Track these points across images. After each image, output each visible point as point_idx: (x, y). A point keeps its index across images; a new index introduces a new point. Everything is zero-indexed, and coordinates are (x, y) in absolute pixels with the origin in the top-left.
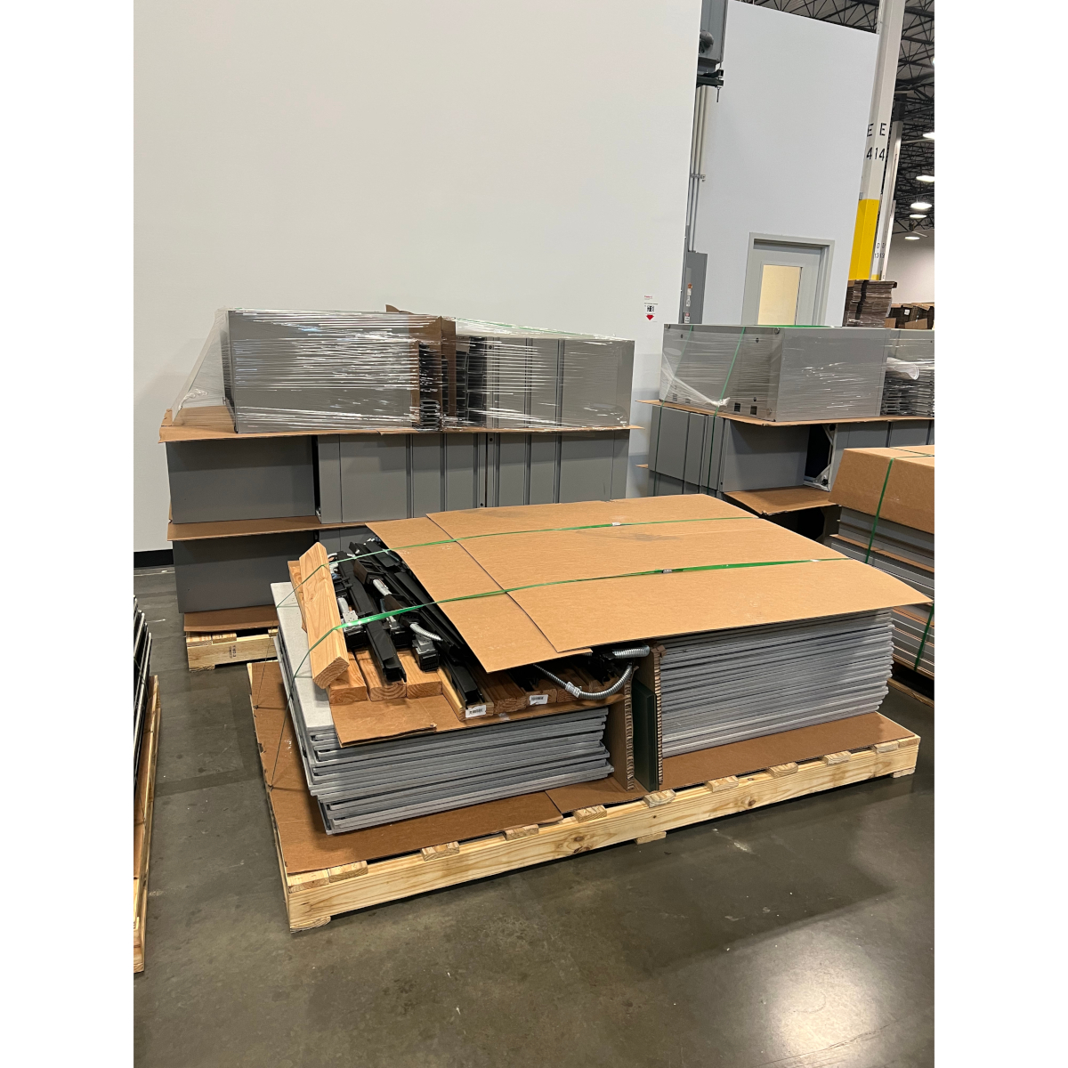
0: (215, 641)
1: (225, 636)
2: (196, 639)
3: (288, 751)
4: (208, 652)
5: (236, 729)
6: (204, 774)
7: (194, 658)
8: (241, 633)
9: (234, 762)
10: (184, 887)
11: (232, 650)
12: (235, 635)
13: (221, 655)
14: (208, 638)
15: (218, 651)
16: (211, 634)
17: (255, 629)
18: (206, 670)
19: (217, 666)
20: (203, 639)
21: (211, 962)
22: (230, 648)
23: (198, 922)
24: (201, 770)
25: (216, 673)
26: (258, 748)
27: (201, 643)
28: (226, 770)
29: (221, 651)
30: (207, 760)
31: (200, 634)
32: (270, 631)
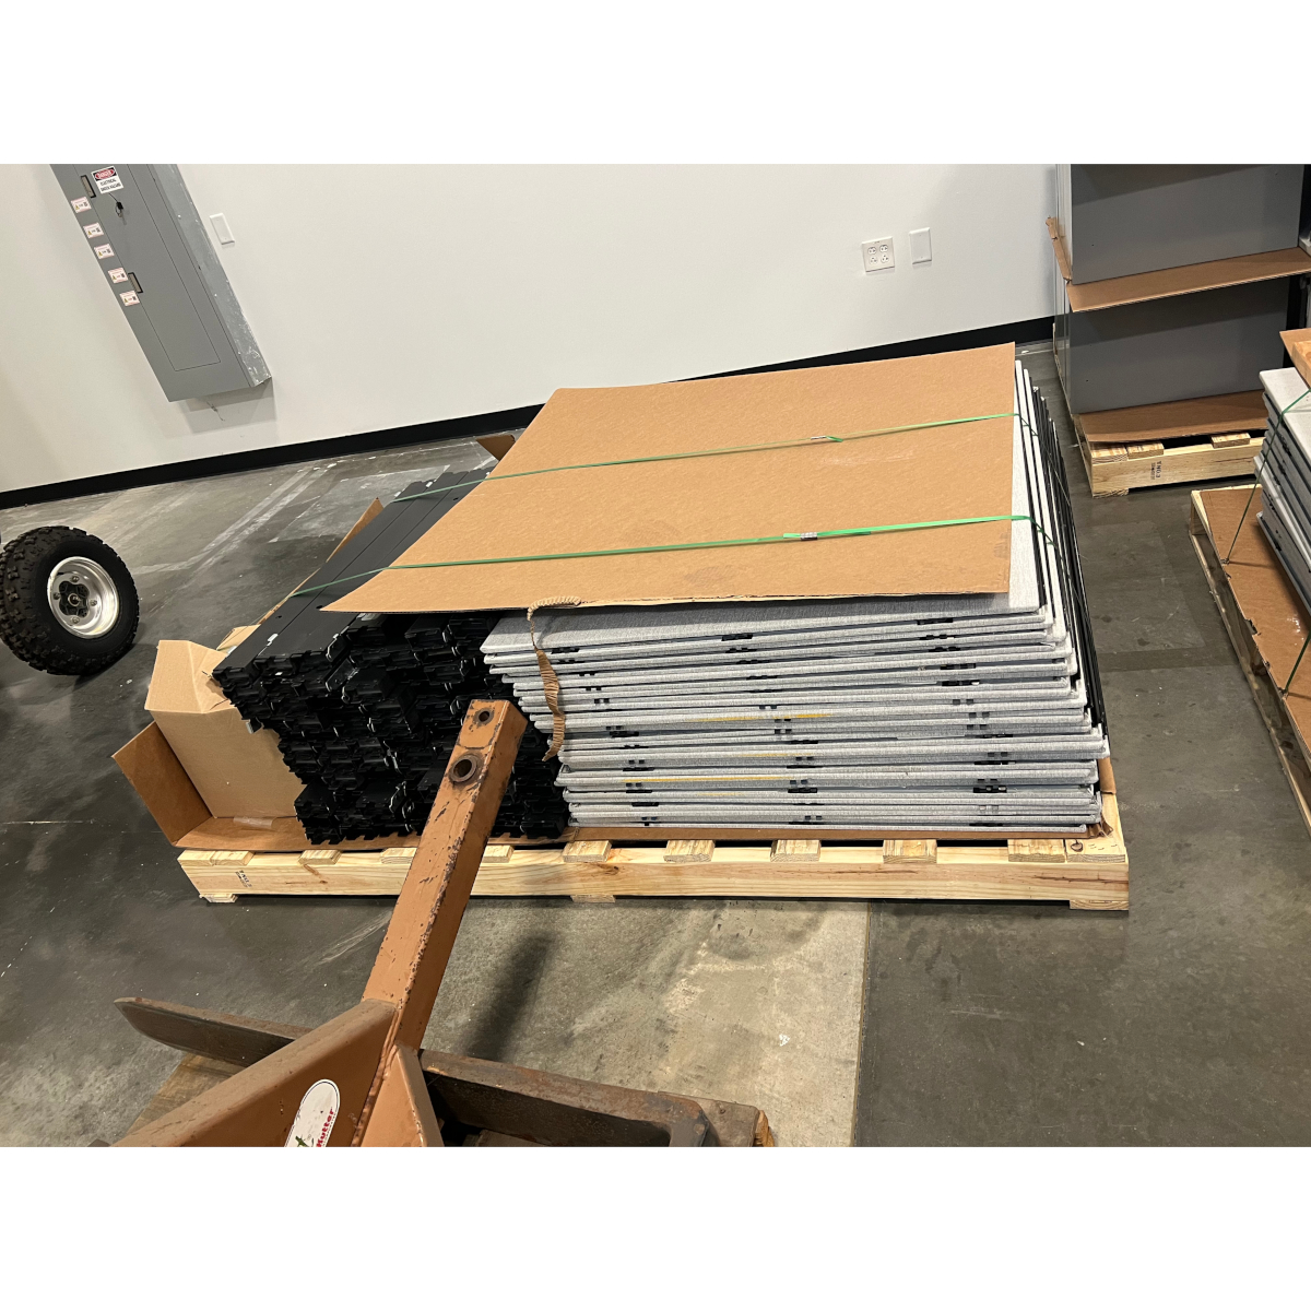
0: (1130, 456)
1: (1146, 448)
2: (1105, 453)
3: (1297, 637)
4: (1121, 471)
5: (1181, 585)
6: (1147, 648)
7: (1101, 479)
8: (1170, 443)
9: (1188, 635)
10: (1157, 805)
11: (1155, 468)
12: (1161, 446)
13: (1141, 474)
14: (1122, 451)
15: (1136, 469)
16: (1125, 445)
17: (1192, 437)
18: (1115, 495)
19: (1131, 491)
20: (1115, 452)
21: (1222, 922)
22: (1153, 465)
23: (1189, 860)
24: (1142, 643)
25: (1130, 500)
26: (1246, 629)
27: (1112, 458)
28: (1178, 647)
29: (1140, 470)
30: (1147, 628)
31: (1108, 446)
32: (1215, 440)
